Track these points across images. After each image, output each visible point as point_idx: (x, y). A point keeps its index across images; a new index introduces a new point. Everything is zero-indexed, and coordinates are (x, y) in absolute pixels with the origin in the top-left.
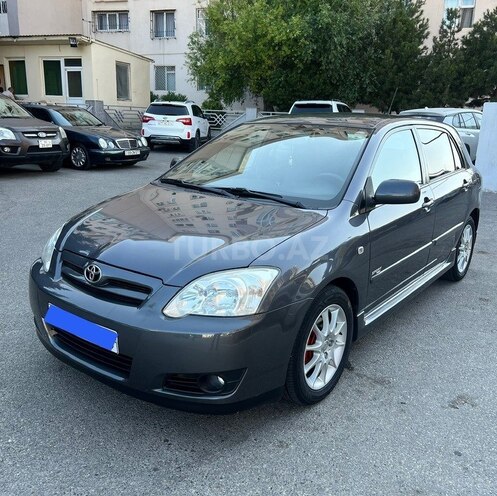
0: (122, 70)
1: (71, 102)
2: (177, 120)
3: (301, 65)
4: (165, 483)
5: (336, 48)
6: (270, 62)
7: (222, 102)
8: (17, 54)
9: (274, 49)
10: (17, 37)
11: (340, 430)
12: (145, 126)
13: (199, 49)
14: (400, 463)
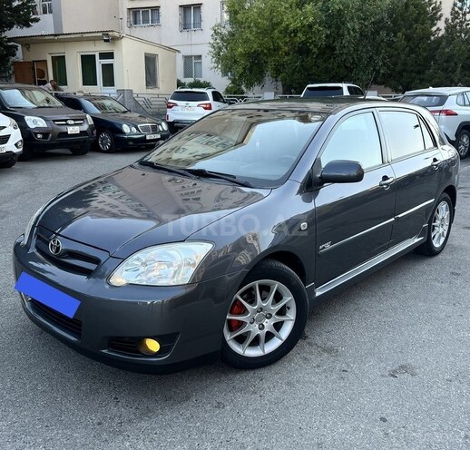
0: (150, 61)
1: (104, 91)
2: (198, 106)
3: (315, 50)
4: (105, 436)
5: (349, 34)
6: (286, 48)
7: (243, 87)
8: (58, 50)
9: (290, 36)
10: (58, 35)
11: (276, 394)
12: (169, 112)
13: (222, 39)
14: (325, 426)
